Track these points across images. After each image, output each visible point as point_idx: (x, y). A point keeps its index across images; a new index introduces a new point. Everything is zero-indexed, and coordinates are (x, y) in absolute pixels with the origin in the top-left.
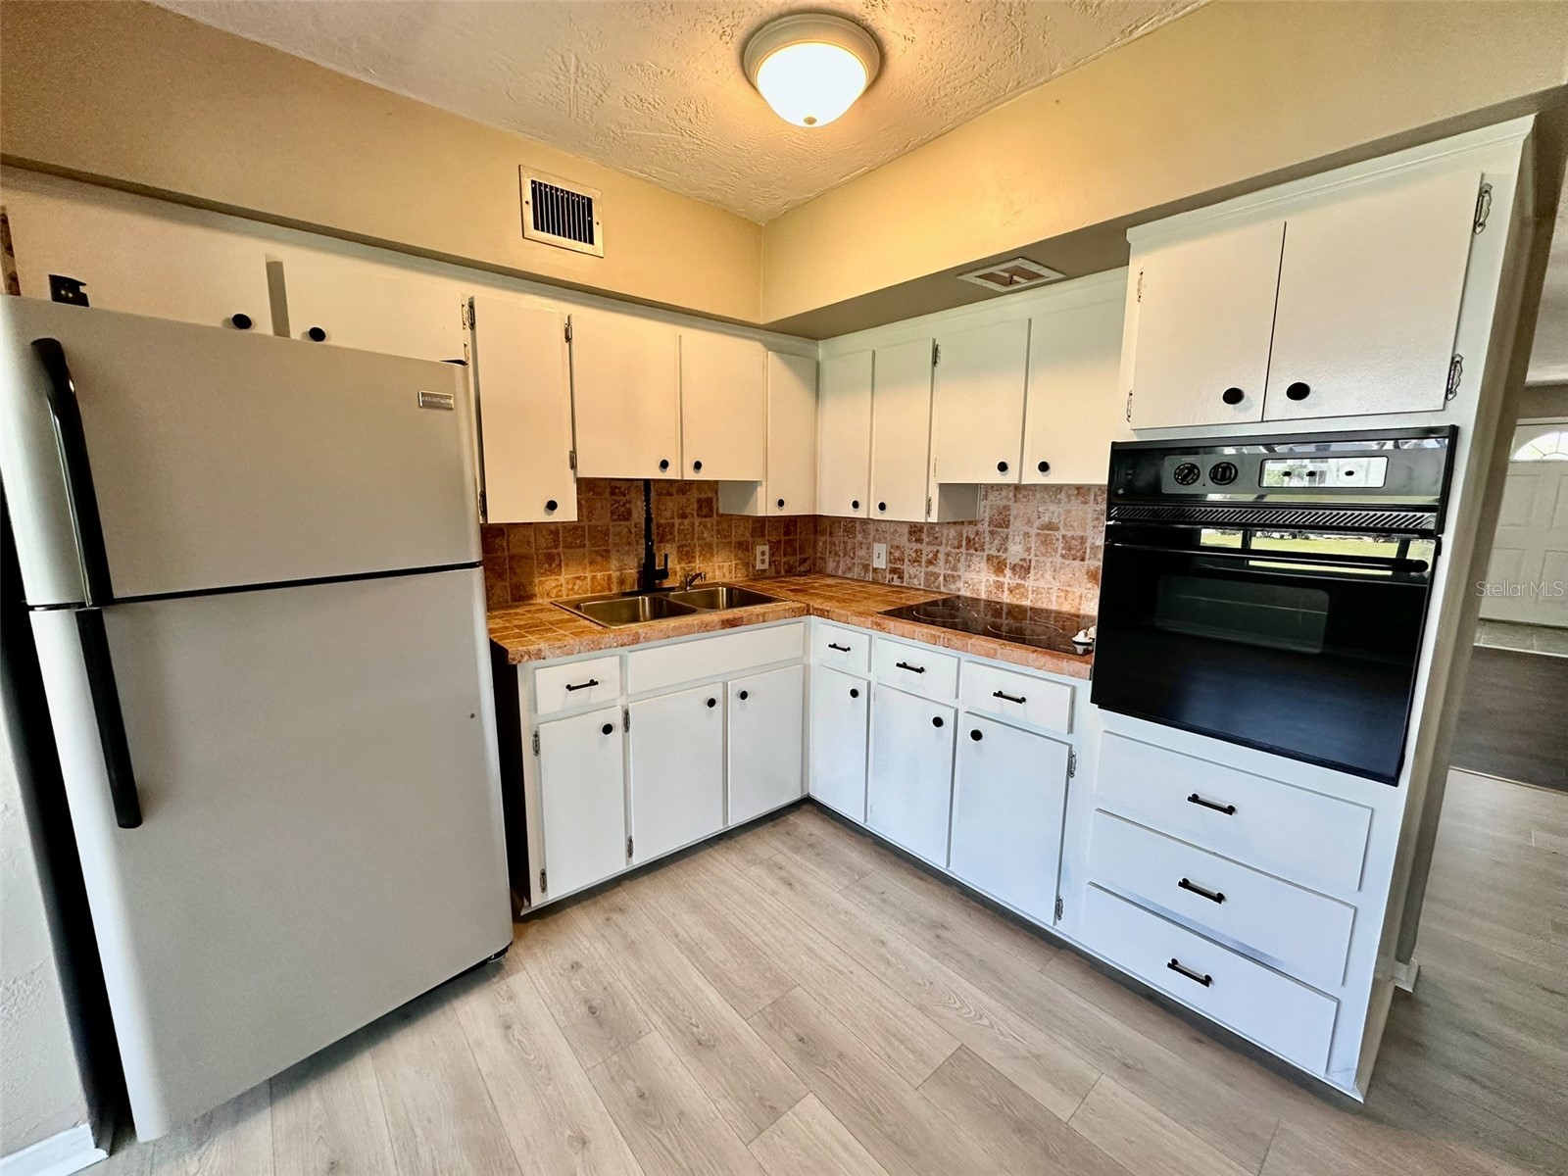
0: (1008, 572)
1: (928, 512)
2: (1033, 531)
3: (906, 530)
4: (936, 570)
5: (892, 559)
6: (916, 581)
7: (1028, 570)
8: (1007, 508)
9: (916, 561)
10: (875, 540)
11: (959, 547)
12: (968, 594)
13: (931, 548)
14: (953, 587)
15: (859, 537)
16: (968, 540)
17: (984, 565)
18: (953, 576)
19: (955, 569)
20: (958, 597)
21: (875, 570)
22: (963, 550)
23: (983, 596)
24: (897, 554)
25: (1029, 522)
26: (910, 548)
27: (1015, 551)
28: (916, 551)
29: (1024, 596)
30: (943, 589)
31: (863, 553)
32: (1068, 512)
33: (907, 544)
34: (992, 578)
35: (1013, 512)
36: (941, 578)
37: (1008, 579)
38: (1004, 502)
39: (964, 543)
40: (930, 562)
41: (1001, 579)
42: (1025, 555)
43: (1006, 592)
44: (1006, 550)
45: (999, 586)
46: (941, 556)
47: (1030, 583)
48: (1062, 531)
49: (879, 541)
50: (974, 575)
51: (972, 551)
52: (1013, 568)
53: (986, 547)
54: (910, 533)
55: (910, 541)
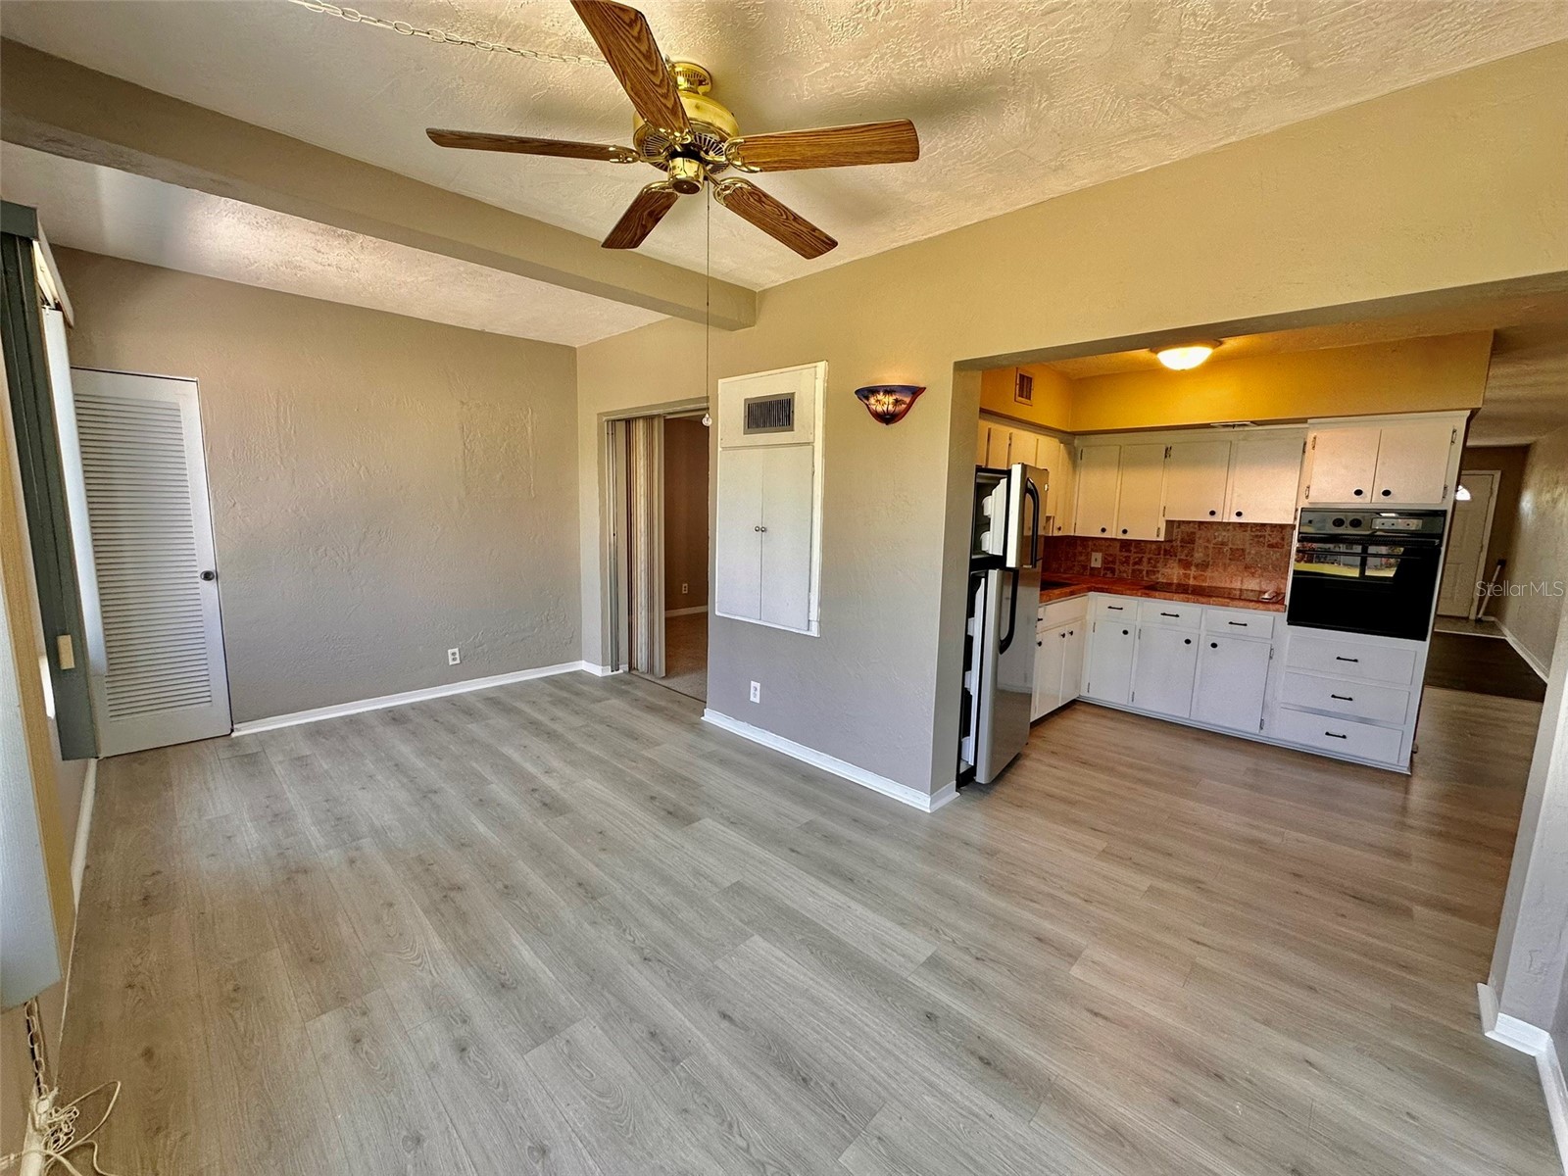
0: (1193, 568)
1: (1158, 536)
2: (1211, 546)
3: (1118, 545)
4: (1142, 567)
5: (1105, 561)
6: (1125, 575)
7: (1207, 566)
8: (1194, 533)
9: (1126, 562)
10: (1092, 550)
11: (1159, 554)
12: (1165, 581)
13: (1136, 555)
14: (1153, 577)
15: (1080, 549)
16: (1165, 550)
17: (1176, 565)
18: (1154, 572)
19: (1155, 567)
20: (1158, 583)
21: (1092, 569)
22: (1162, 556)
23: (1175, 581)
24: (1110, 559)
25: (1208, 541)
26: (1121, 555)
27: (1198, 556)
28: (1126, 557)
29: (1204, 580)
30: (1145, 579)
31: (1083, 558)
32: (1234, 536)
33: (1118, 553)
34: (1182, 571)
35: (1198, 536)
36: (1144, 573)
37: (1193, 572)
38: (1192, 530)
39: (1162, 552)
40: (1135, 564)
41: (1189, 572)
42: (1205, 559)
43: (1192, 579)
44: (1192, 556)
45: (1187, 576)
46: (1145, 560)
47: (1208, 573)
48: (1230, 546)
49: (1096, 551)
50: (1169, 571)
51: (1168, 557)
52: (1197, 566)
53: (1178, 554)
54: (1121, 547)
55: (1121, 551)
